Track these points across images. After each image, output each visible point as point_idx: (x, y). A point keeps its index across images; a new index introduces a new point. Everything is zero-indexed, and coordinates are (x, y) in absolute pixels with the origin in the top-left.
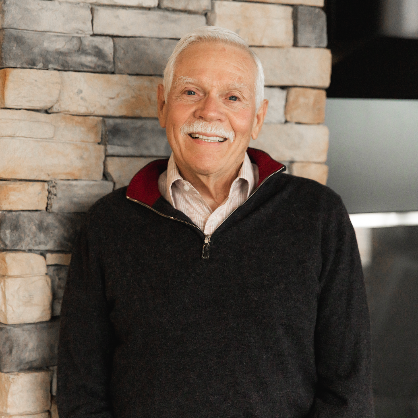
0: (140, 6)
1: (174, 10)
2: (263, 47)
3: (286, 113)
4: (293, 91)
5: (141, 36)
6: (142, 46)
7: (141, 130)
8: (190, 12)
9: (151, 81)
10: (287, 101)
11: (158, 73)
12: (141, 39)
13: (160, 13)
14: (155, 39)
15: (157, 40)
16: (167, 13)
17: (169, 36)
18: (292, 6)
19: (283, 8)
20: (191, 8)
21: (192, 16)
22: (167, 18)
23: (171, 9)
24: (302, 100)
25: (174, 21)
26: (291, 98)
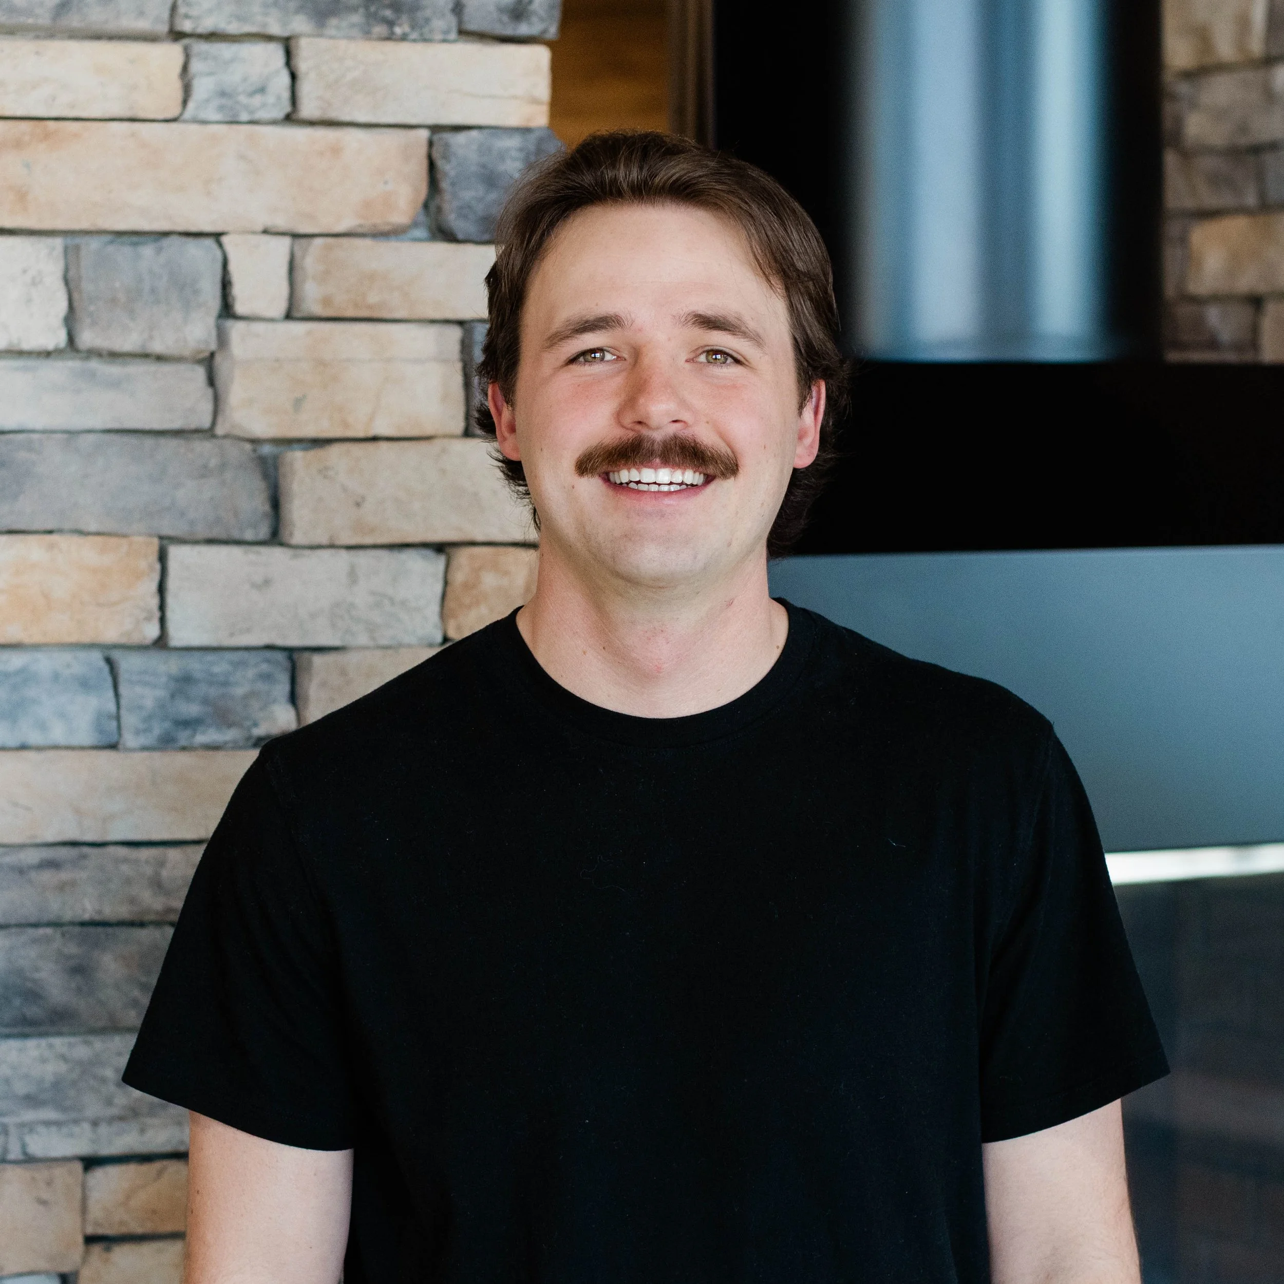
0: (16, 348)
1: (114, 356)
2: (375, 439)
3: (444, 615)
4: (463, 557)
5: (20, 428)
6: (22, 455)
7: (25, 677)
8: (160, 358)
9: (51, 547)
10: (446, 583)
11: (67, 526)
12: (20, 437)
13: (74, 364)
14: (59, 436)
15: (65, 436)
16: (94, 364)
17: (99, 424)
18: (461, 323)
19: (432, 331)
20: (157, 347)
21: (166, 368)
22: (93, 375)
23: (105, 353)
24: (489, 580)
25: (115, 384)
26: (459, 577)
